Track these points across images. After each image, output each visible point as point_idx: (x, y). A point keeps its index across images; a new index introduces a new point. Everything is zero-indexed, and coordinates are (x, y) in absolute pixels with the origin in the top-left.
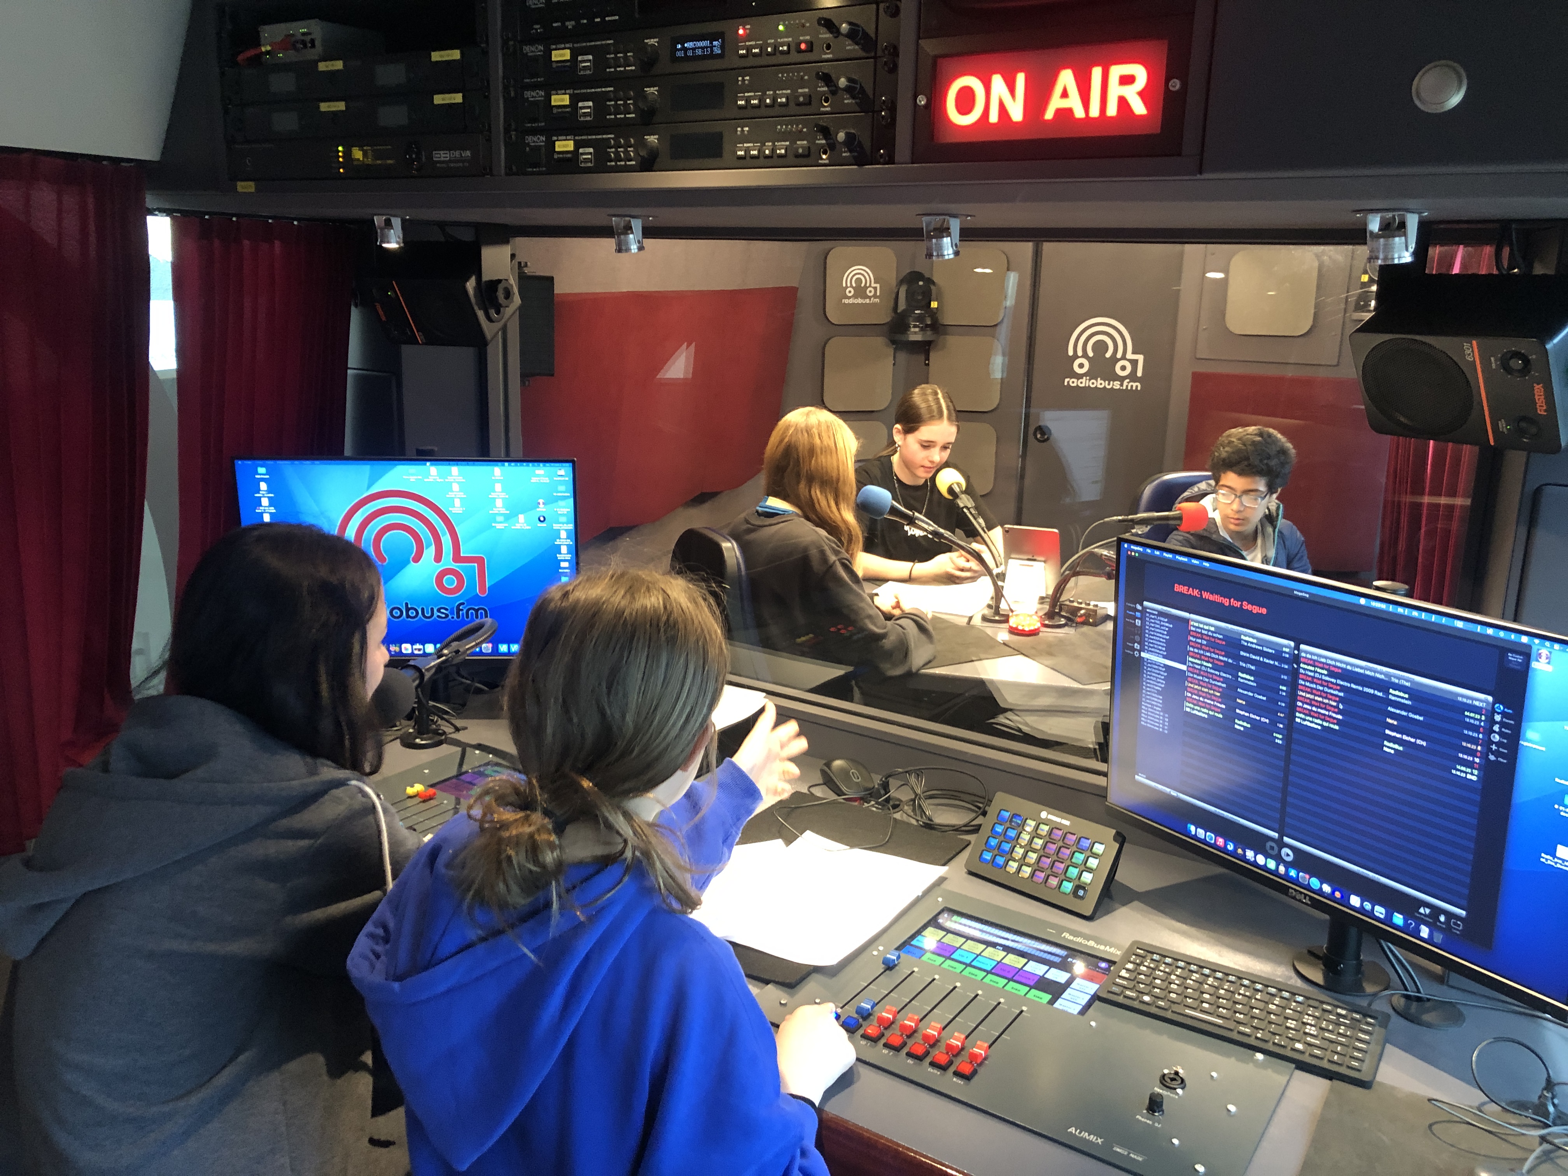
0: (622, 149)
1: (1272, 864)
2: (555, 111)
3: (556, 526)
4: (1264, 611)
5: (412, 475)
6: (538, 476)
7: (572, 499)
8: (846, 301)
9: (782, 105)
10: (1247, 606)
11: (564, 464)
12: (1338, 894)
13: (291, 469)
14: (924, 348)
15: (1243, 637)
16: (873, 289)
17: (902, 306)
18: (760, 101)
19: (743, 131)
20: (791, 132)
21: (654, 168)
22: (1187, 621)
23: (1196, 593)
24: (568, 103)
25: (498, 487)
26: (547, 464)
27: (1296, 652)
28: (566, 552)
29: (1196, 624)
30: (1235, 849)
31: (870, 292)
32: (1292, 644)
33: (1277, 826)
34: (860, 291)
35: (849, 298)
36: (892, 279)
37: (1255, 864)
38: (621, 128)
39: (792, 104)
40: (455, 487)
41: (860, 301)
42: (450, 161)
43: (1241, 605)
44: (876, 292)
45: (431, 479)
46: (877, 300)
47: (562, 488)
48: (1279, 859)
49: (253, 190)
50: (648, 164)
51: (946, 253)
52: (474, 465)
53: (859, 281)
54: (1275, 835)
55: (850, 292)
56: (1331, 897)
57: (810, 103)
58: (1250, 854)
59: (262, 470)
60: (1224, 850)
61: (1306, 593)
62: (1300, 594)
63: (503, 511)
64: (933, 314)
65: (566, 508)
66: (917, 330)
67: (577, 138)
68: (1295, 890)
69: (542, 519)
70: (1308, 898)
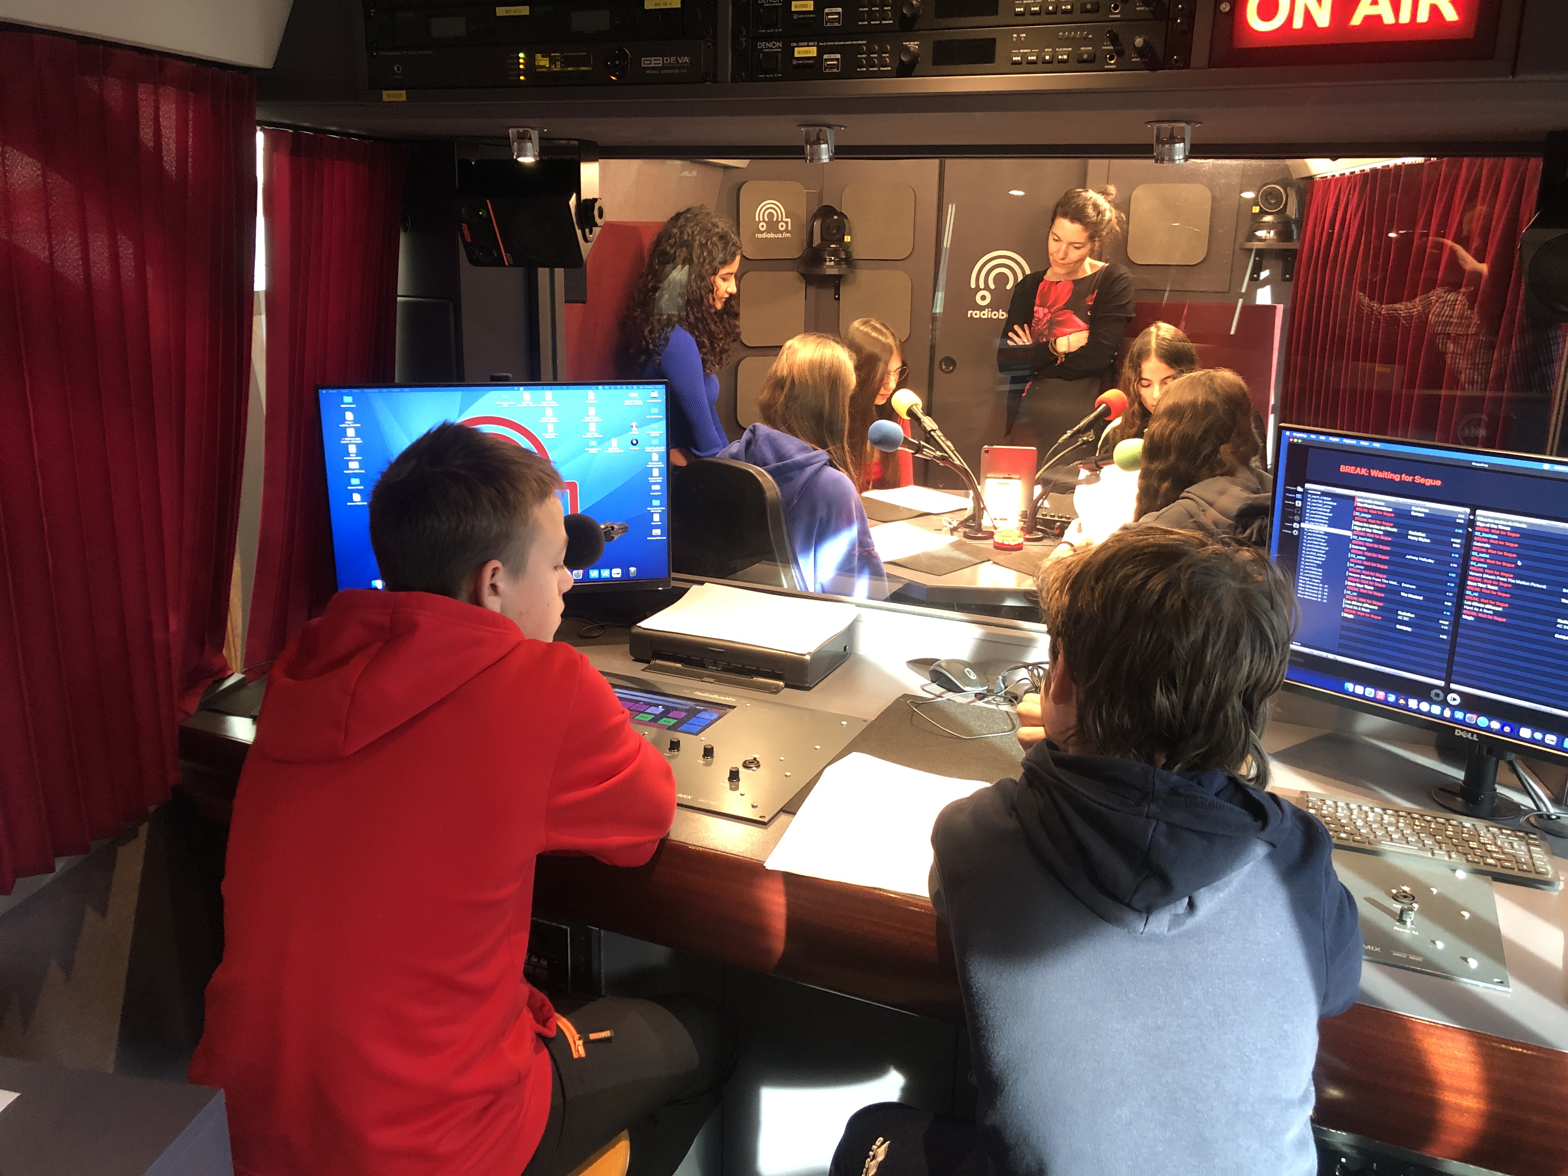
0: (876, 55)
1: (1436, 710)
2: (795, 17)
3: (648, 449)
4: (1438, 483)
5: (506, 400)
6: (632, 398)
7: (665, 422)
8: (760, 236)
9: (1066, 12)
10: (1419, 479)
11: (657, 386)
12: (1507, 729)
13: (377, 397)
14: (835, 283)
15: (1413, 508)
16: (785, 224)
17: (817, 241)
18: (1040, 8)
19: (1019, 37)
20: (1073, 39)
21: (913, 74)
22: (1353, 498)
23: (1364, 472)
24: (812, 9)
25: (592, 411)
26: (641, 387)
27: (1472, 517)
28: (657, 474)
29: (1362, 500)
30: (1397, 700)
31: (782, 227)
32: (1468, 510)
33: (1444, 675)
34: (772, 225)
35: (762, 232)
36: (803, 213)
37: (1418, 711)
38: (874, 34)
39: (1077, 11)
40: (549, 412)
41: (772, 235)
42: (663, 68)
43: (1414, 479)
44: (787, 226)
45: (524, 404)
46: (788, 235)
47: (655, 410)
48: (1444, 704)
49: (404, 98)
50: (906, 70)
51: (1176, 158)
52: (568, 389)
53: (771, 215)
54: (1442, 683)
55: (763, 226)
56: (1500, 732)
57: (1097, 11)
58: (1413, 703)
59: (348, 399)
60: (1385, 702)
61: (1485, 463)
62: (1478, 465)
63: (597, 435)
64: (846, 247)
65: (658, 430)
66: (832, 263)
67: (820, 44)
68: (1462, 730)
69: (635, 442)
70: (1475, 736)
